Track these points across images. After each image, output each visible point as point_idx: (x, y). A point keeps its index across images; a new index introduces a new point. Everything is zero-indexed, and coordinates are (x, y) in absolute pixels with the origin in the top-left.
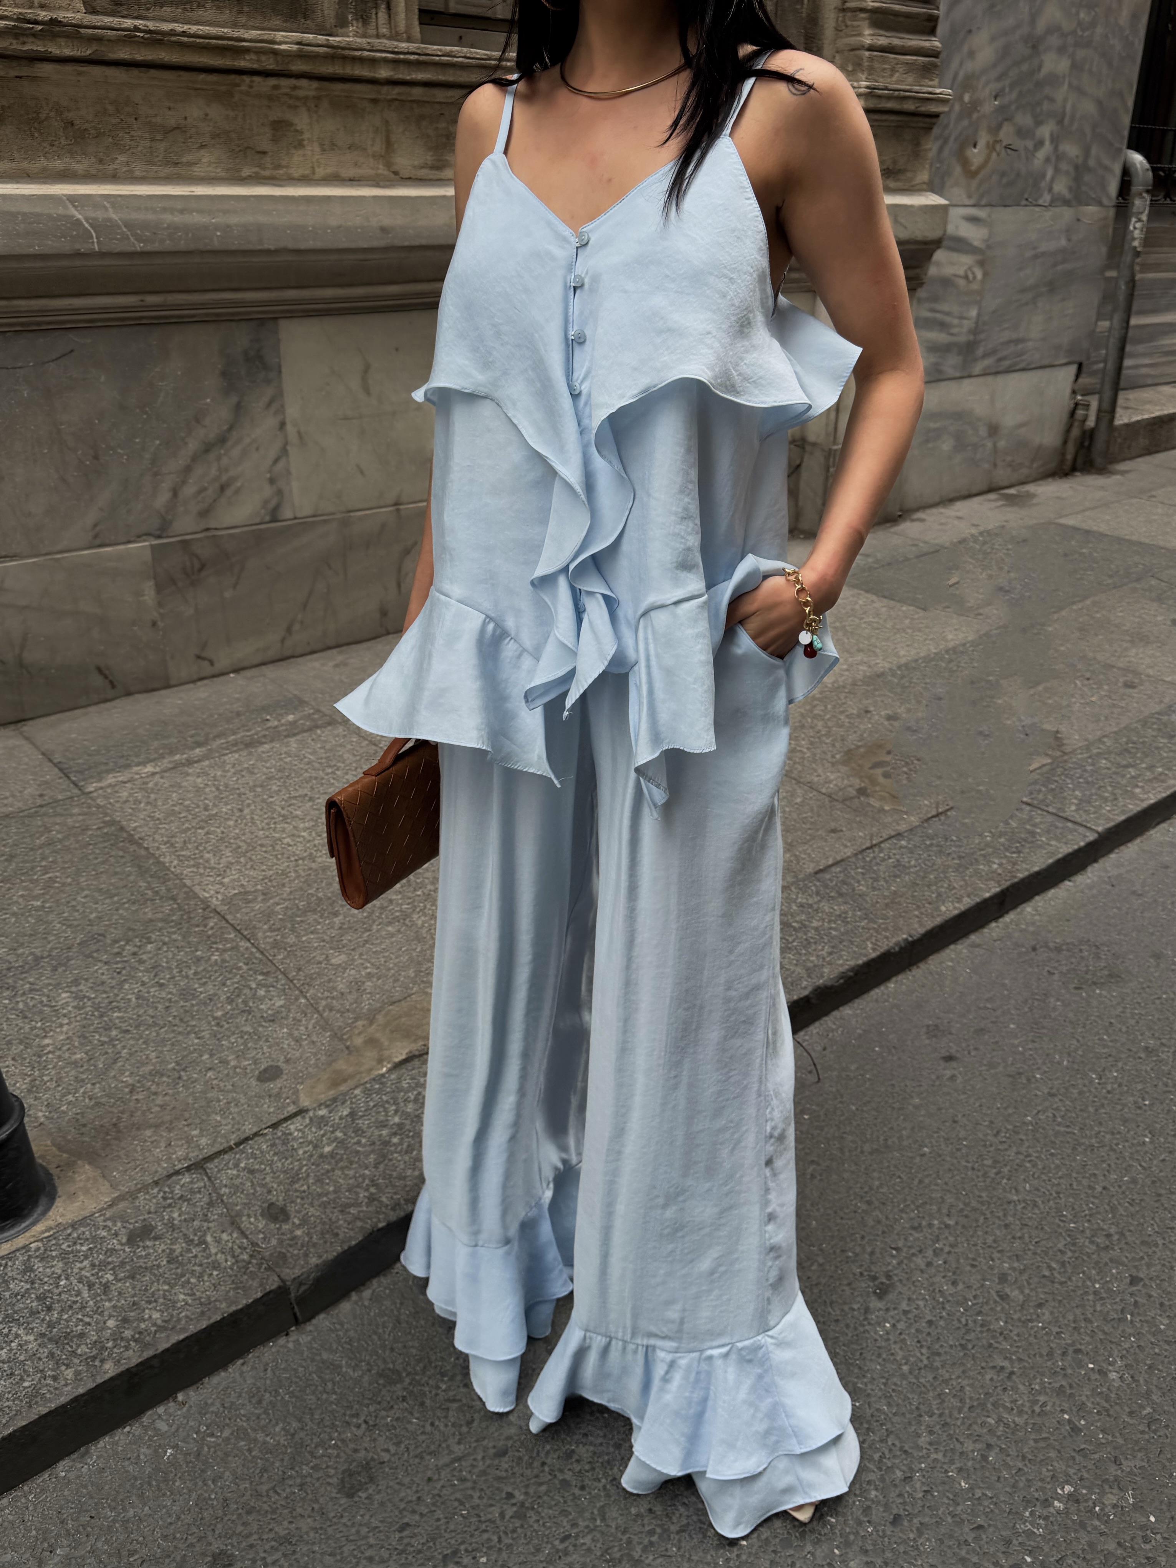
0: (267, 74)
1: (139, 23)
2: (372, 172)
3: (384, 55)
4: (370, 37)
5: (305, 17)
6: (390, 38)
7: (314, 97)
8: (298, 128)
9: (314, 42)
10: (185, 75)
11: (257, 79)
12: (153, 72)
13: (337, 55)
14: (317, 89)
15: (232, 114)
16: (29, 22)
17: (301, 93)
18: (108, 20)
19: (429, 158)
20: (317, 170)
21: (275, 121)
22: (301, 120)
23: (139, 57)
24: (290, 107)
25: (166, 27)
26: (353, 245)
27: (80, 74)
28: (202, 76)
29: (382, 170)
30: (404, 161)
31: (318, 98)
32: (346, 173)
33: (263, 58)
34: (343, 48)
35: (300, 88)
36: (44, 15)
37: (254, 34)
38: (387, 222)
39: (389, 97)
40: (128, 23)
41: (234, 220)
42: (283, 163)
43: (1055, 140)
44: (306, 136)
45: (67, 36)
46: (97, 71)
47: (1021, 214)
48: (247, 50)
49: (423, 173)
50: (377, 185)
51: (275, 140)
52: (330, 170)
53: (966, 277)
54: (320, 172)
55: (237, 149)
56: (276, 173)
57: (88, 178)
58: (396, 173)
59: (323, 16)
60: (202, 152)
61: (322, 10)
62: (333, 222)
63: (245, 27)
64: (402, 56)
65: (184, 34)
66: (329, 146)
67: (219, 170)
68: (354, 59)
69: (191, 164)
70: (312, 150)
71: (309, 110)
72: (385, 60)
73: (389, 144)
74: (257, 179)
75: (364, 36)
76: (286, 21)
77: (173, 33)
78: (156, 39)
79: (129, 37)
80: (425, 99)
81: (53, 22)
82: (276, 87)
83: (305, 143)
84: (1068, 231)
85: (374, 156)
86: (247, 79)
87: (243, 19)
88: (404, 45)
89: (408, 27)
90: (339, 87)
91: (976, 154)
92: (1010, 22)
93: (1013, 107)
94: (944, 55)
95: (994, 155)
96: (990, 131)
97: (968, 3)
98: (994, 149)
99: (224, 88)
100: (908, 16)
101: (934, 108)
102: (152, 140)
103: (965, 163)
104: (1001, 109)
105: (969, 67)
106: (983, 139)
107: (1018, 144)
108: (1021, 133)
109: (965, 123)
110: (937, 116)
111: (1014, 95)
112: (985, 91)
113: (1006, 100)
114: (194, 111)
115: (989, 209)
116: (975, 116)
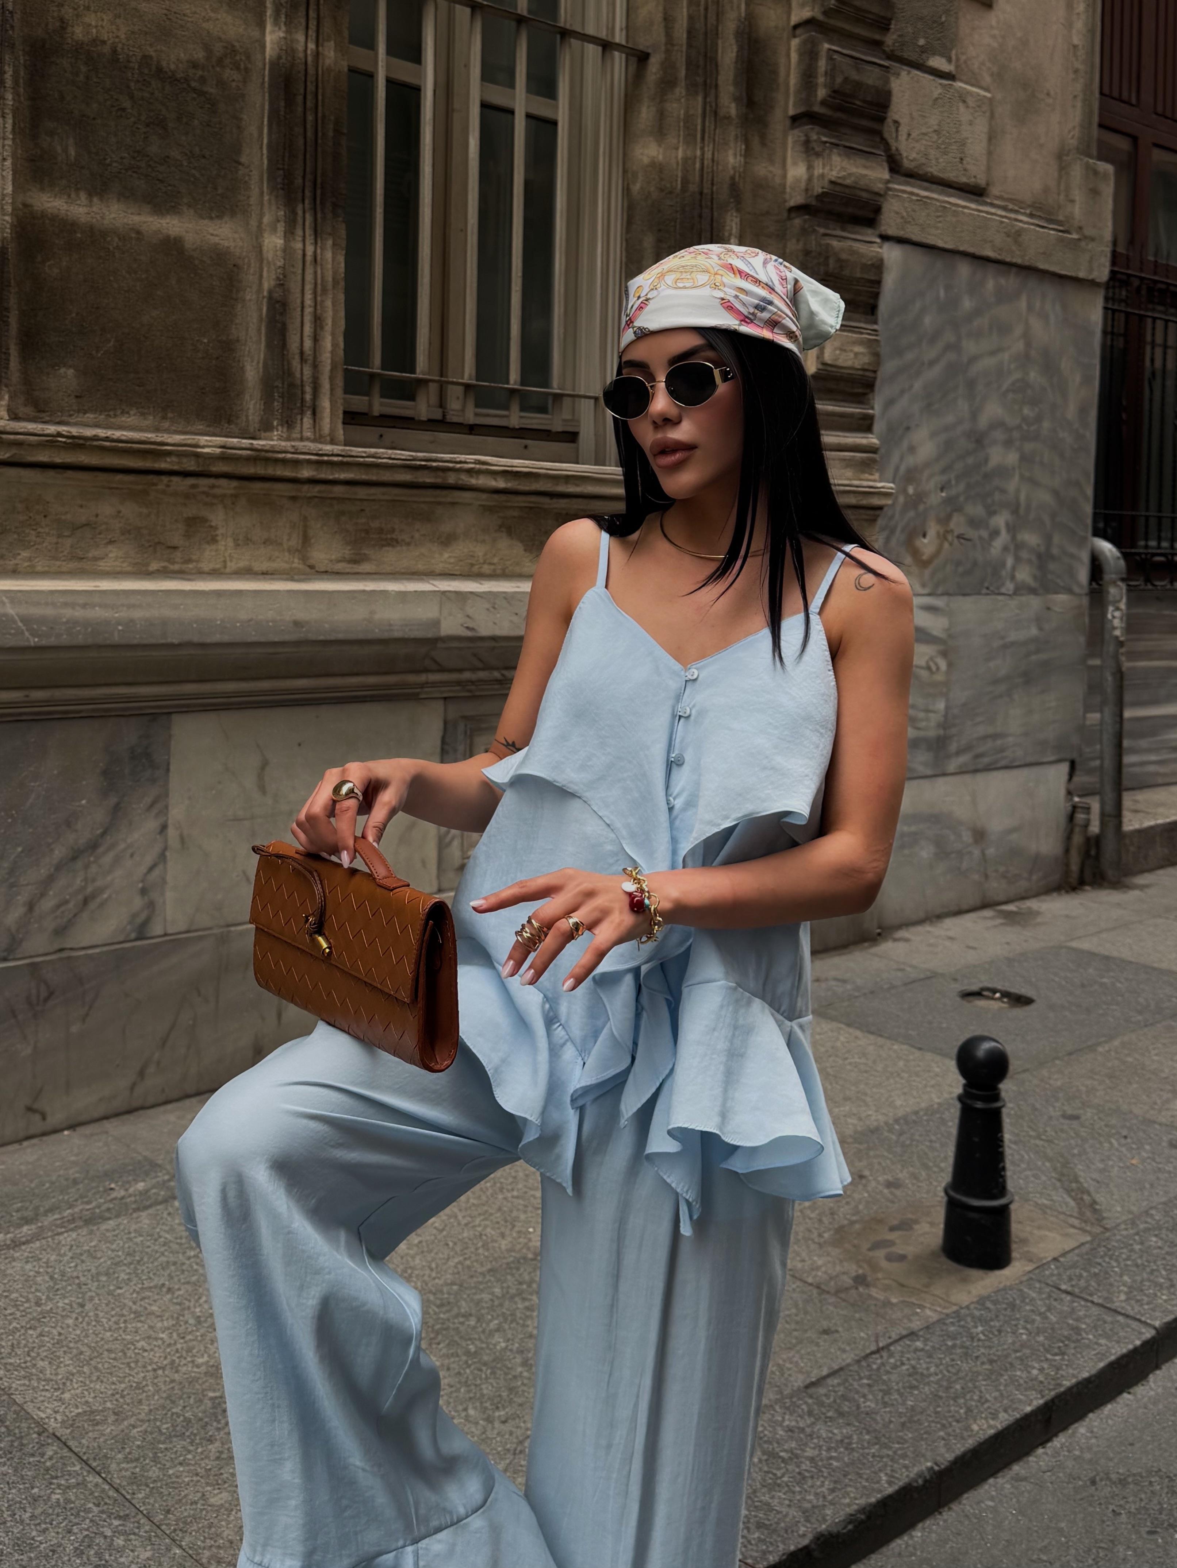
0: (186, 474)
1: (63, 429)
2: (286, 566)
3: (308, 457)
4: (294, 440)
5: (229, 422)
6: (314, 441)
7: (232, 495)
8: (213, 524)
9: (238, 445)
10: (102, 476)
11: (175, 479)
12: (70, 473)
13: (260, 457)
14: (235, 488)
15: (145, 511)
17: (217, 491)
18: (31, 427)
19: (347, 552)
20: (229, 564)
21: (189, 518)
22: (217, 517)
23: (58, 460)
24: (206, 504)
25: (89, 432)
26: (263, 640)
28: (120, 477)
29: (297, 563)
30: (320, 555)
31: (236, 496)
32: (258, 566)
33: (185, 460)
34: (267, 451)
35: (219, 487)
37: (178, 438)
38: (301, 616)
39: (309, 495)
40: (52, 429)
41: (137, 614)
42: (194, 557)
43: (1012, 529)
44: (220, 531)
47: (985, 602)
48: (169, 453)
49: (340, 566)
50: (292, 579)
51: (187, 536)
52: (242, 564)
53: (929, 668)
54: (232, 566)
55: (147, 545)
56: (184, 567)
58: (311, 567)
59: (247, 420)
60: (111, 547)
61: (247, 416)
62: (243, 616)
63: (168, 431)
64: (326, 458)
65: (107, 439)
66: (244, 541)
67: (125, 565)
68: (277, 461)
69: (96, 559)
70: (225, 545)
71: (225, 507)
72: (309, 462)
73: (306, 539)
74: (165, 573)
75: (288, 439)
76: (208, 426)
77: (96, 438)
78: (78, 444)
79: (51, 442)
80: (346, 496)
82: (193, 486)
83: (219, 538)
84: (1039, 621)
85: (289, 551)
86: (165, 479)
87: (166, 424)
88: (328, 448)
89: (332, 430)
90: (257, 486)
91: (927, 544)
92: (950, 419)
93: (962, 499)
94: (882, 451)
95: (946, 545)
96: (939, 521)
97: (903, 402)
98: (945, 538)
99: (140, 487)
100: (842, 415)
101: (876, 501)
102: (59, 536)
103: (916, 553)
104: (949, 501)
105: (911, 461)
106: (933, 530)
107: (972, 533)
108: (974, 523)
109: (911, 514)
110: (880, 508)
111: (961, 487)
112: (930, 483)
113: (953, 492)
114: (106, 509)
115: (945, 598)
116: (921, 507)
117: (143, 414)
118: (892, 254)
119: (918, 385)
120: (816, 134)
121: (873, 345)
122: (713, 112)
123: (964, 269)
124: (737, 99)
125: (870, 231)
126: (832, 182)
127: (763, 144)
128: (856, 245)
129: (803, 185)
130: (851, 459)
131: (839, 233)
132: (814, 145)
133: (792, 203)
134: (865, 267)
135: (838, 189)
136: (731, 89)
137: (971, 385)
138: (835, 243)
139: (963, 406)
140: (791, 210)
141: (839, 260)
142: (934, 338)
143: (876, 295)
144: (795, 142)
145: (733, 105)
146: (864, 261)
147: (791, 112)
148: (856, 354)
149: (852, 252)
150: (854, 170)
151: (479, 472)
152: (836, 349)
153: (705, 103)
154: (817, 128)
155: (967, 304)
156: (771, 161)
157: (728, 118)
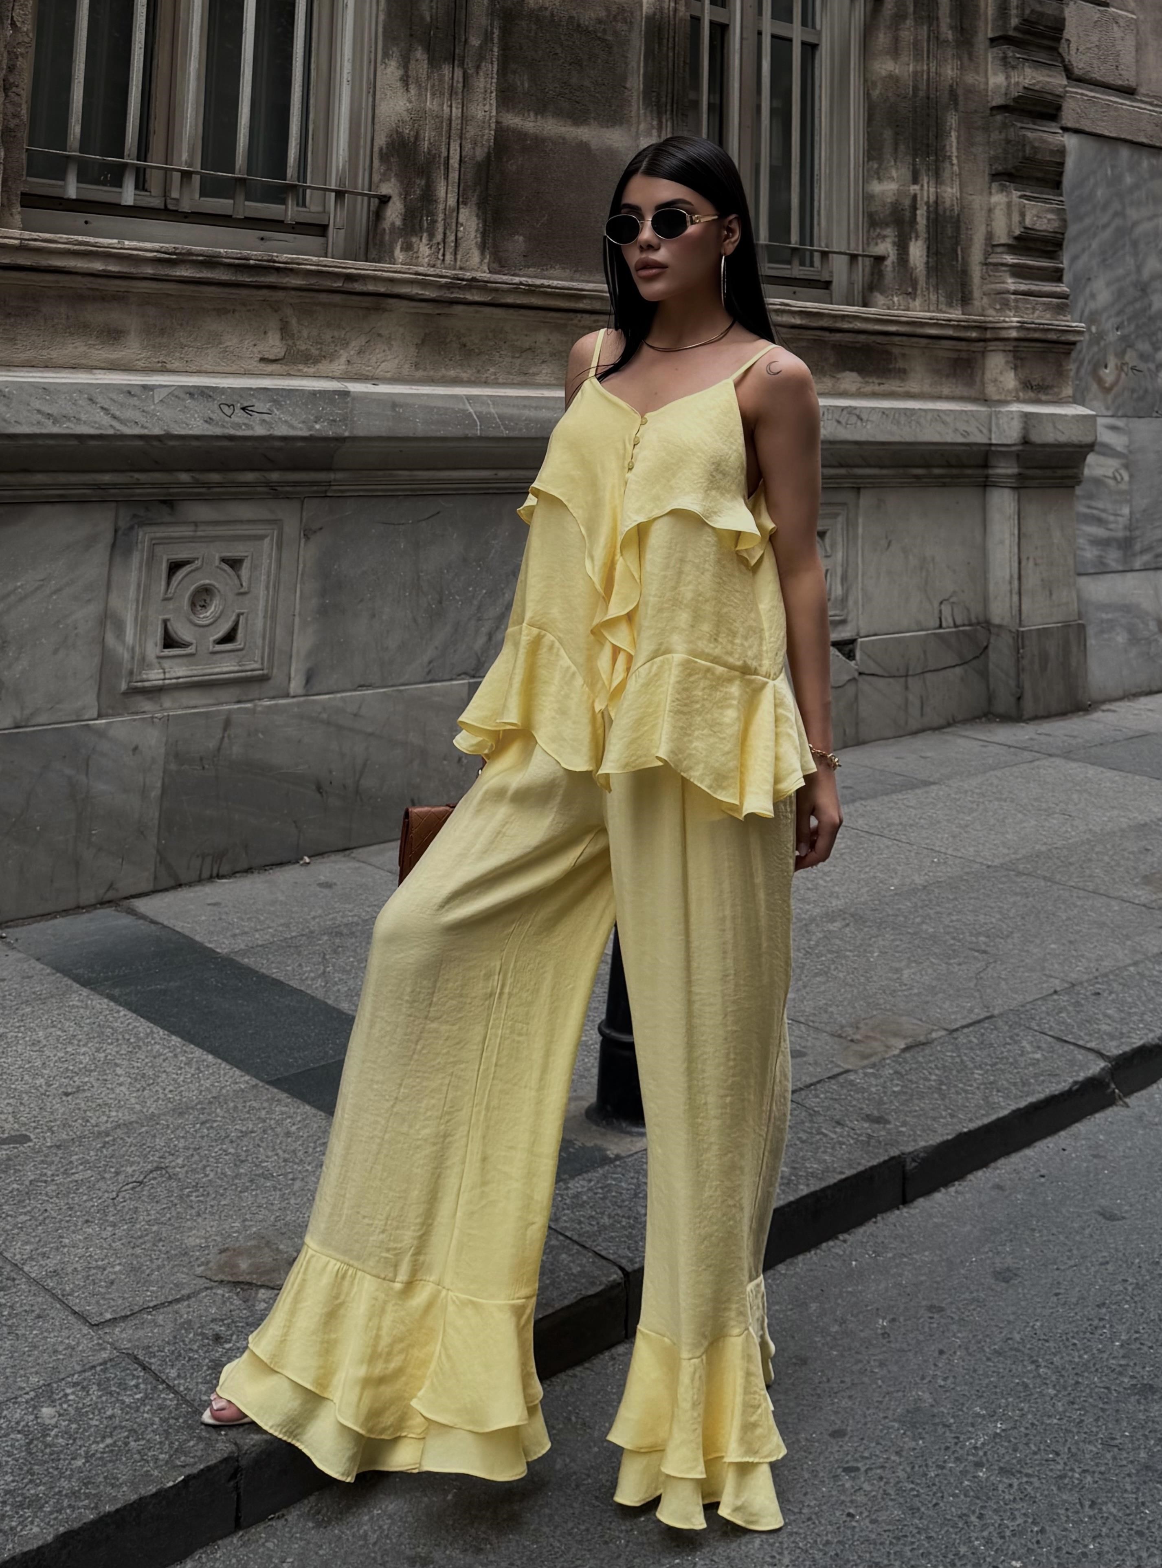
1: (523, 279)
11: (585, 315)
12: (523, 311)
15: (564, 339)
16: (459, 279)
18: (502, 278)
23: (519, 302)
25: (538, 282)
27: (477, 312)
28: (551, 314)
33: (594, 302)
36: (468, 275)
40: (511, 279)
45: (478, 288)
46: (487, 310)
48: (585, 297)
53: (1115, 478)
57: (470, 383)
60: (544, 366)
65: (549, 287)
69: (534, 374)
77: (542, 286)
78: (532, 290)
79: (516, 289)
81: (474, 279)
86: (579, 315)
87: (577, 276)
91: (1108, 374)
92: (1121, 271)
93: (1133, 337)
94: (1071, 297)
95: (1123, 375)
96: (1116, 355)
97: (1085, 258)
98: (1122, 370)
99: (562, 322)
100: (1039, 268)
101: (1072, 338)
102: (513, 357)
103: (1100, 381)
104: (1123, 338)
105: (1092, 305)
106: (1112, 362)
107: (1142, 366)
108: (1143, 357)
109: (1095, 349)
110: (1074, 343)
111: (1132, 327)
112: (1108, 324)
113: (1126, 331)
114: (541, 337)
115: (1125, 419)
116: (1102, 343)
117: (563, 268)
118: (1071, 142)
119: (1095, 245)
120: (1011, 52)
121: (1060, 212)
122: (935, 38)
123: (1125, 153)
124: (951, 28)
125: (1054, 124)
126: (1025, 88)
127: (971, 59)
128: (1045, 135)
129: (1003, 90)
130: (1050, 304)
131: (1031, 126)
132: (1010, 60)
133: (994, 104)
134: (1052, 152)
135: (1030, 93)
136: (948, 20)
137: (1135, 244)
138: (1029, 134)
139: (1130, 261)
140: (993, 108)
141: (1033, 147)
142: (1105, 207)
143: (1061, 174)
144: (994, 58)
145: (950, 32)
146: (1051, 147)
147: (990, 35)
148: (1049, 220)
149: (1044, 141)
150: (1041, 78)
151: (783, 311)
152: (1034, 216)
153: (929, 31)
154: (1012, 48)
155: (1129, 180)
156: (978, 73)
157: (947, 41)
